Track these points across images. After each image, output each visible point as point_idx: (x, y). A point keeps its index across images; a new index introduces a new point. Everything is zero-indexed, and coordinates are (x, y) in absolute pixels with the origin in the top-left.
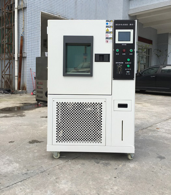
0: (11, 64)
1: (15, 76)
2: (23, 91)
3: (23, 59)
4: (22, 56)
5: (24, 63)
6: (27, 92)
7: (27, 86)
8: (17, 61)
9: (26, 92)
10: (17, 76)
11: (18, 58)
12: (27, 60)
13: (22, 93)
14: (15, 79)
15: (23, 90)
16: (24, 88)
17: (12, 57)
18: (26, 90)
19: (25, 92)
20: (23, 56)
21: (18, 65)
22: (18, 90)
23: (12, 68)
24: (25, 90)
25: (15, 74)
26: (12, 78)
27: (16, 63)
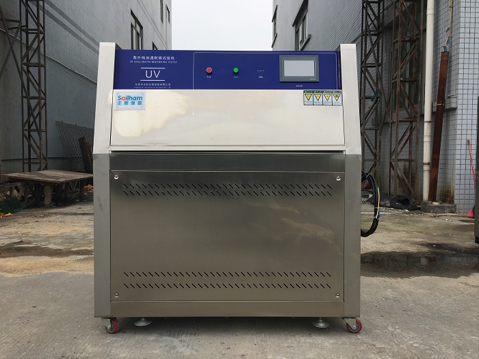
0: (414, 133)
1: (424, 164)
2: (446, 205)
3: (448, 116)
4: (443, 107)
5: (447, 126)
6: (456, 209)
7: (456, 192)
8: (429, 122)
9: (453, 209)
10: (429, 164)
11: (433, 113)
12: (459, 117)
13: (442, 209)
14: (422, 171)
15: (444, 201)
16: (447, 197)
17: (417, 113)
18: (452, 202)
19: (449, 207)
20: (447, 107)
21: (431, 133)
22: (430, 202)
23: (417, 143)
24: (450, 203)
25: (423, 159)
26: (417, 168)
27: (427, 129)
